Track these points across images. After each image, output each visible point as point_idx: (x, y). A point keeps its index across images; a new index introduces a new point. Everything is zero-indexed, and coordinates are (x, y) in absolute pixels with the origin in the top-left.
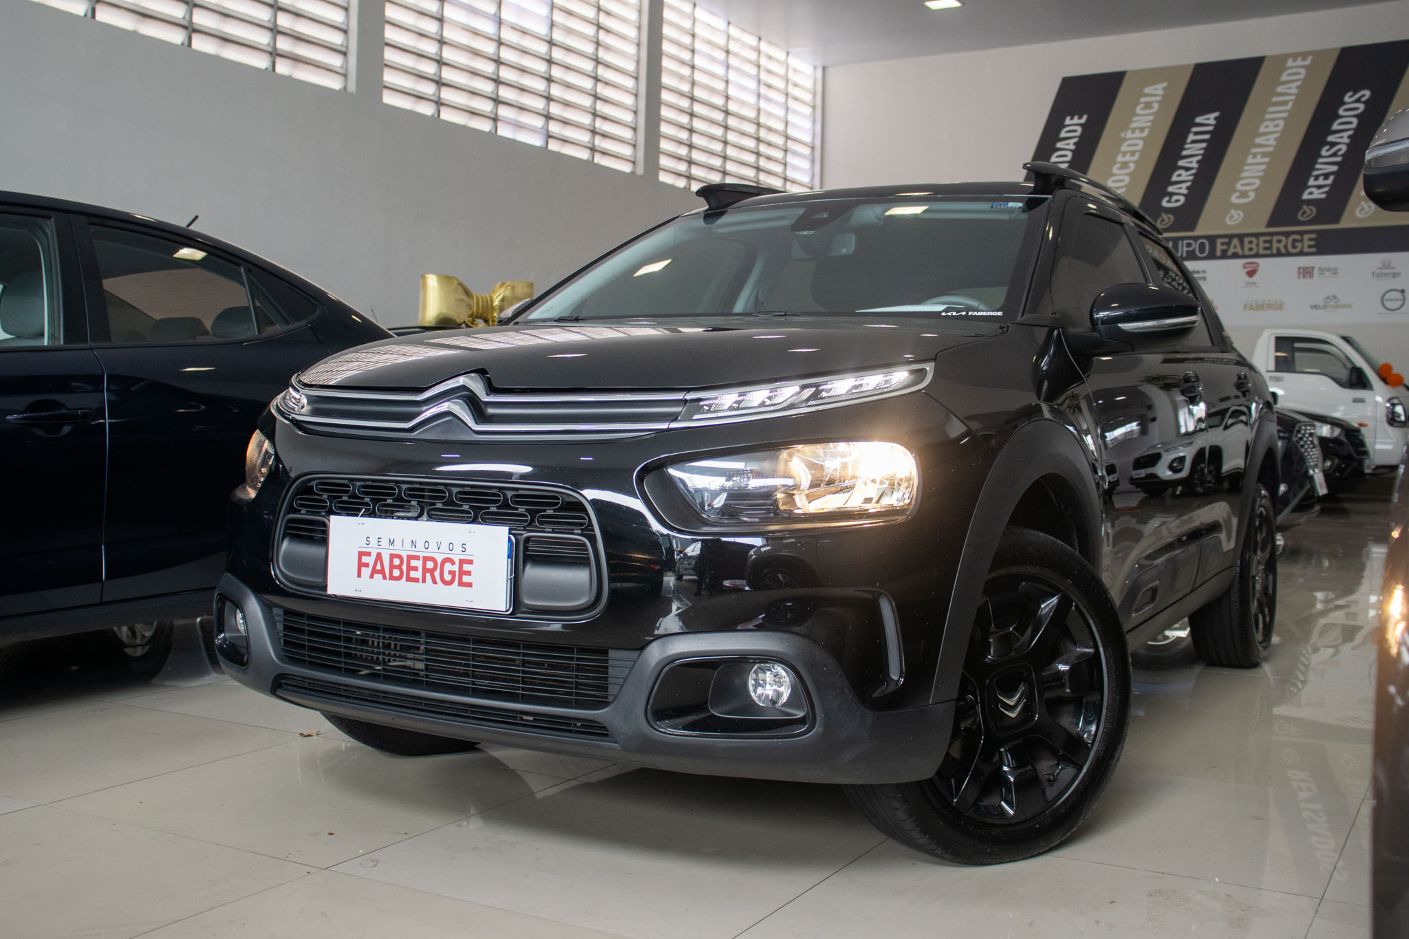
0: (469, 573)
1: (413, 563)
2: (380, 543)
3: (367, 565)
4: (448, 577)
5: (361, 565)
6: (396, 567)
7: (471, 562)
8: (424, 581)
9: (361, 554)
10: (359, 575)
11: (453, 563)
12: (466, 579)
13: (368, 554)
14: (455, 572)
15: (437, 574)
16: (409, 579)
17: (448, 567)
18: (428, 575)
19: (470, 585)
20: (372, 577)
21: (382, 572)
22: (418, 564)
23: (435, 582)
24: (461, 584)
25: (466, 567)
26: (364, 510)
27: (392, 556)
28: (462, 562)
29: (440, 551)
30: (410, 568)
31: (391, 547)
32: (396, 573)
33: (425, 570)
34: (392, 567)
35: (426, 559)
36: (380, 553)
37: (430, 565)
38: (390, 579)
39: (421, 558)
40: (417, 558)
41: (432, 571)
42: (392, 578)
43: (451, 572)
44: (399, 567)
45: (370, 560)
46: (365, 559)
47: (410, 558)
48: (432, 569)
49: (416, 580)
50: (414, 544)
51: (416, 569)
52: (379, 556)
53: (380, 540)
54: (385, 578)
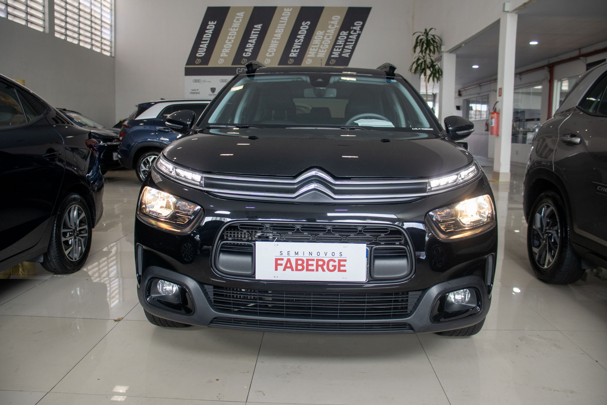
0: (344, 266)
1: (310, 262)
2: (289, 254)
3: (281, 265)
4: (331, 268)
5: (277, 265)
6: (300, 265)
7: (345, 261)
8: (317, 270)
9: (277, 260)
10: (276, 269)
11: (334, 261)
12: (342, 268)
13: (282, 259)
14: (336, 265)
15: (325, 267)
16: (308, 270)
17: (331, 263)
18: (320, 268)
19: (345, 271)
20: (284, 270)
21: (291, 267)
22: (314, 263)
23: (324, 270)
24: (339, 270)
25: (342, 263)
26: (277, 238)
27: (297, 260)
28: (340, 261)
29: (327, 256)
30: (308, 265)
31: (297, 255)
32: (300, 267)
33: (318, 266)
34: (297, 265)
35: (318, 261)
36: (290, 259)
37: (321, 263)
38: (296, 271)
39: (315, 260)
40: (313, 260)
41: (322, 266)
42: (297, 270)
43: (333, 266)
44: (302, 265)
45: (284, 262)
46: (279, 262)
47: (308, 260)
48: (321, 265)
49: (313, 270)
50: (311, 254)
51: (312, 265)
52: (289, 260)
53: (289, 252)
54: (293, 270)
